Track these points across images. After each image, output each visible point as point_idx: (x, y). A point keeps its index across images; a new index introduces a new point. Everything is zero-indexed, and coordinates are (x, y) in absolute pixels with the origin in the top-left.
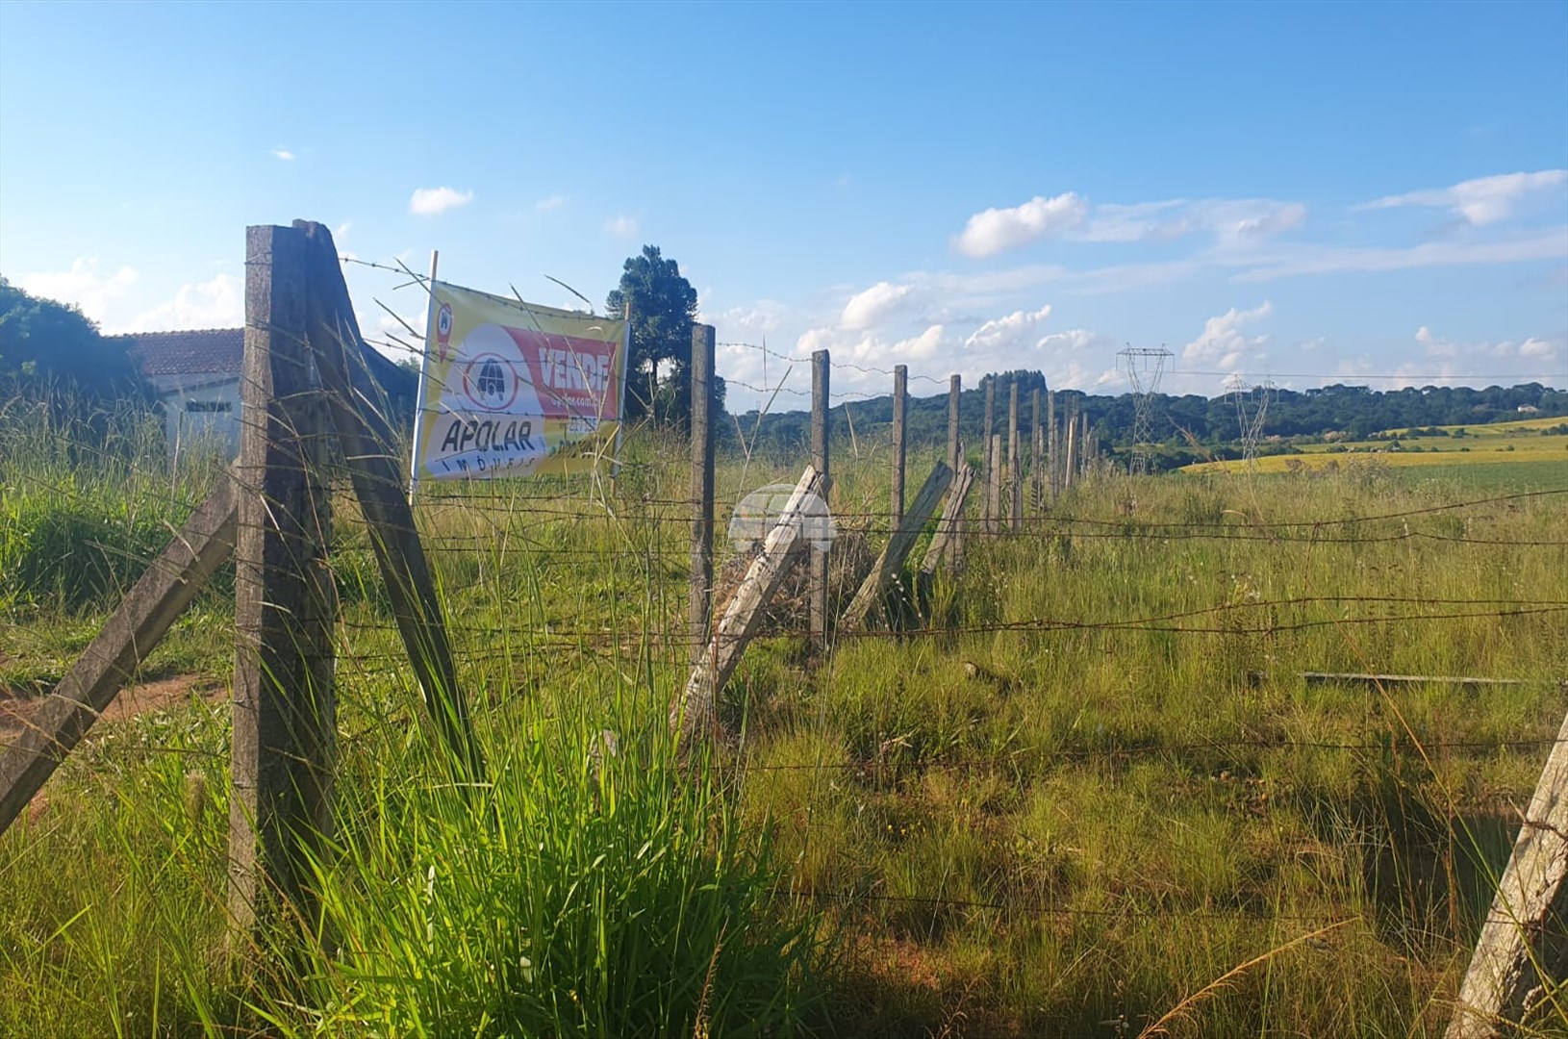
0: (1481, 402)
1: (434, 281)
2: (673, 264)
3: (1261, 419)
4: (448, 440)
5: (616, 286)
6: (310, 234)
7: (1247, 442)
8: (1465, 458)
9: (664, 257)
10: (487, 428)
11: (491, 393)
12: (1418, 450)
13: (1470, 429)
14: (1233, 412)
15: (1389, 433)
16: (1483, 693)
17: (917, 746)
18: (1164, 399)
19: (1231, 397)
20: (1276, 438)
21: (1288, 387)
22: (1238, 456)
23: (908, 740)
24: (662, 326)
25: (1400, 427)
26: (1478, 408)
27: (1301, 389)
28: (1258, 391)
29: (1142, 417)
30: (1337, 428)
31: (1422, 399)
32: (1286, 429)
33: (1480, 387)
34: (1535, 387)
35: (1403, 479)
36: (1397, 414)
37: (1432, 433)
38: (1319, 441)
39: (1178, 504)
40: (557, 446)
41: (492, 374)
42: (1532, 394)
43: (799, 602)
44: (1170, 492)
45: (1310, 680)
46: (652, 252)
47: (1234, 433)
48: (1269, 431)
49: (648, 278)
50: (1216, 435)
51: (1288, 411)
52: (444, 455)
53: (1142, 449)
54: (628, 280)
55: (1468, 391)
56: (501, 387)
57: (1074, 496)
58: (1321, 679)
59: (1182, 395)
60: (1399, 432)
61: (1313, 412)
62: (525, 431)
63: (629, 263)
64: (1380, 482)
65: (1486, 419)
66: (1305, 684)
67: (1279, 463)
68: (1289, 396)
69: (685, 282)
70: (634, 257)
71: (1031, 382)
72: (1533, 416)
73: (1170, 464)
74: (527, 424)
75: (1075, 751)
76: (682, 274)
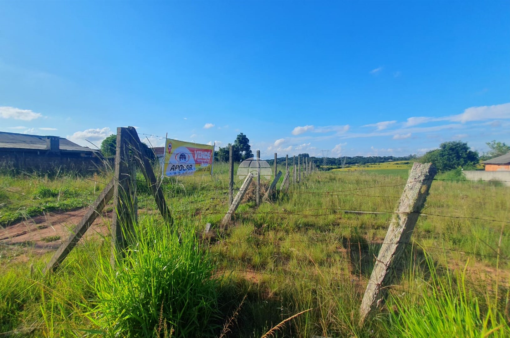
0: (382, 159)
1: (166, 138)
2: (245, 136)
3: (345, 162)
4: (172, 169)
5: (236, 139)
6: (131, 129)
7: (342, 166)
8: (380, 169)
9: (244, 134)
10: (181, 166)
11: (183, 159)
12: (372, 167)
13: (380, 163)
14: (340, 160)
15: (367, 164)
16: (378, 215)
17: (269, 226)
18: (328, 158)
19: (340, 158)
20: (348, 165)
21: (349, 156)
22: (341, 168)
23: (267, 225)
24: (243, 146)
25: (369, 163)
26: (382, 160)
27: (352, 157)
28: (344, 157)
29: (325, 161)
30: (358, 163)
31: (372, 159)
32: (349, 163)
33: (382, 156)
34: (391, 157)
35: (368, 172)
36: (368, 161)
37: (374, 164)
38: (355, 165)
39: (328, 177)
40: (198, 169)
41: (183, 156)
42: (391, 158)
43: (254, 196)
44: (327, 174)
45: (346, 212)
46: (242, 134)
47: (340, 164)
48: (346, 164)
49: (241, 138)
50: (337, 164)
51: (349, 160)
52: (170, 172)
53: (325, 167)
54: (238, 138)
55: (380, 157)
56: (185, 158)
57: (310, 175)
58: (347, 212)
59: (332, 157)
60: (368, 164)
61: (354, 161)
62: (191, 166)
63: (238, 136)
64: (364, 173)
65: (383, 162)
66: (344, 213)
67: (346, 169)
68: (350, 158)
69: (247, 138)
70: (239, 134)
71: (306, 156)
72: (391, 161)
73: (329, 169)
74: (191, 165)
75: (298, 228)
76: (247, 137)
